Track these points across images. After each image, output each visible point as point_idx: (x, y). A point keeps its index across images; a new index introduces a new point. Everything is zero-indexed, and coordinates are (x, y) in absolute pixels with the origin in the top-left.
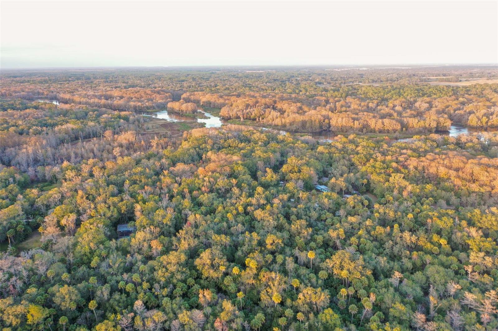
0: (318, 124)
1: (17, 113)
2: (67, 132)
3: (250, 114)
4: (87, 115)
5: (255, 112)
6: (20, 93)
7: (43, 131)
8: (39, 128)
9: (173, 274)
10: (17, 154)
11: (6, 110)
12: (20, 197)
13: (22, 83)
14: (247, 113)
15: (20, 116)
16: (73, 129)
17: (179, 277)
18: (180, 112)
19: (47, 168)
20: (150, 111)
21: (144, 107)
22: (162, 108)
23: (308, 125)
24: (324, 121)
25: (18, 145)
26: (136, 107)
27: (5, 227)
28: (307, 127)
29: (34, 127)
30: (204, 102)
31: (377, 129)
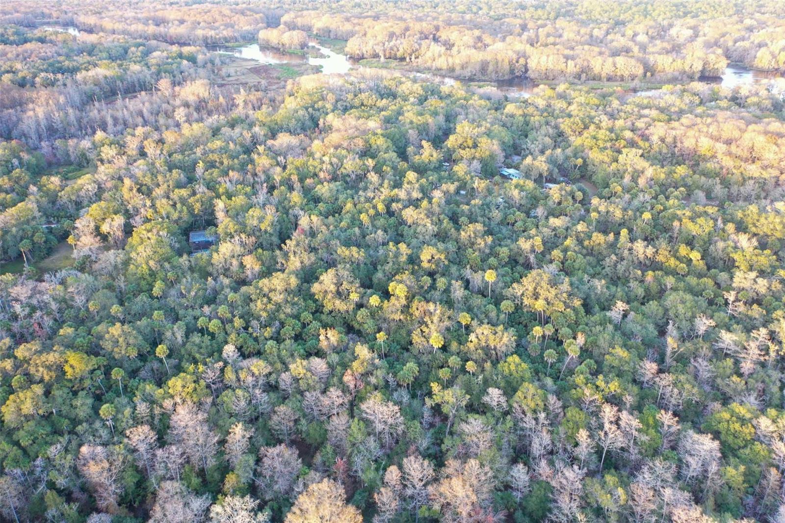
0: (508, 67)
1: (11, 50)
2: (97, 83)
3: (395, 49)
4: (126, 52)
5: (403, 46)
6: (12, 14)
7: (58, 80)
8: (51, 76)
9: (279, 307)
10: (19, 120)
12: (33, 189)
14: (391, 49)
15: (18, 55)
16: (106, 77)
17: (288, 311)
18: (280, 46)
19: (71, 142)
20: (230, 45)
21: (220, 39)
22: (250, 39)
23: (491, 68)
24: (517, 62)
26: (207, 38)
27: (15, 237)
28: (488, 72)
29: (43, 74)
30: (319, 29)
31: (603, 75)
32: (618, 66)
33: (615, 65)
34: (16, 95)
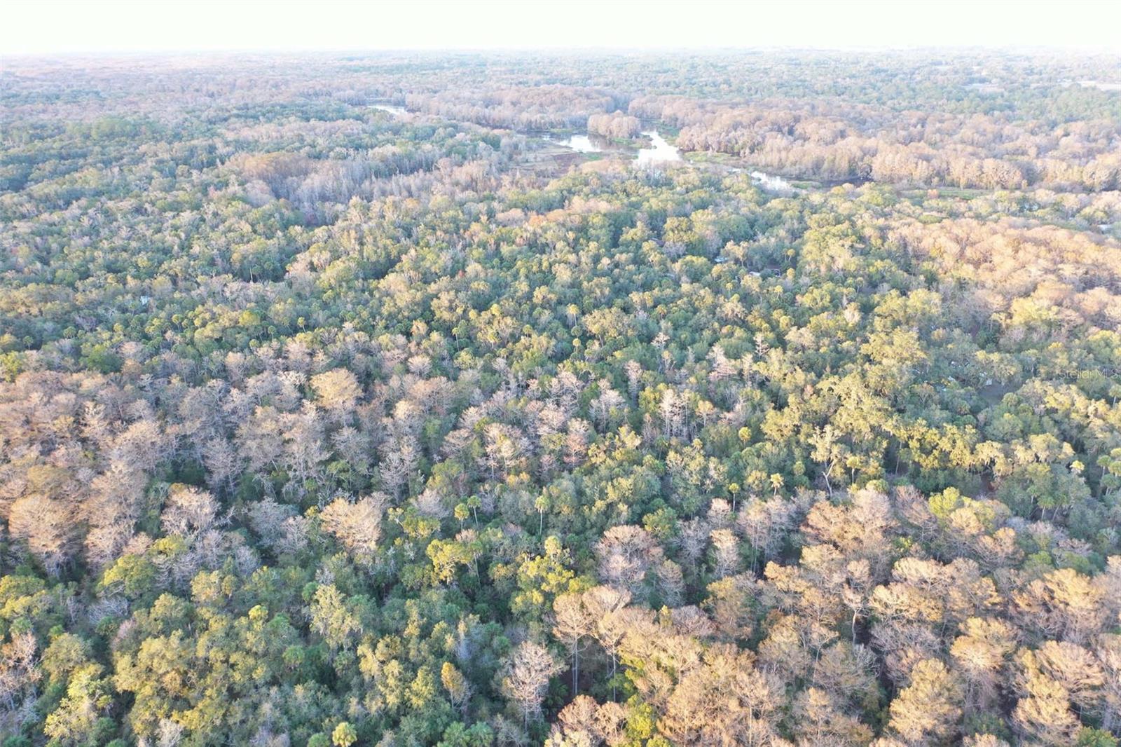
0: (847, 165)
1: (321, 126)
2: (384, 160)
3: (734, 142)
4: (434, 132)
5: (743, 136)
6: (345, 90)
7: (348, 155)
8: (344, 150)
10: (299, 186)
11: (308, 120)
12: (280, 234)
13: (356, 71)
14: (729, 141)
15: (325, 131)
16: (394, 154)
17: (406, 314)
18: (607, 134)
19: (327, 204)
20: (555, 130)
21: (545, 124)
22: (580, 127)
23: (826, 165)
24: (862, 159)
25: (306, 173)
26: (531, 122)
27: (250, 262)
28: (822, 170)
29: (338, 149)
30: (666, 117)
31: (963, 182)
32: (985, 170)
33: (981, 168)
34: (303, 166)
